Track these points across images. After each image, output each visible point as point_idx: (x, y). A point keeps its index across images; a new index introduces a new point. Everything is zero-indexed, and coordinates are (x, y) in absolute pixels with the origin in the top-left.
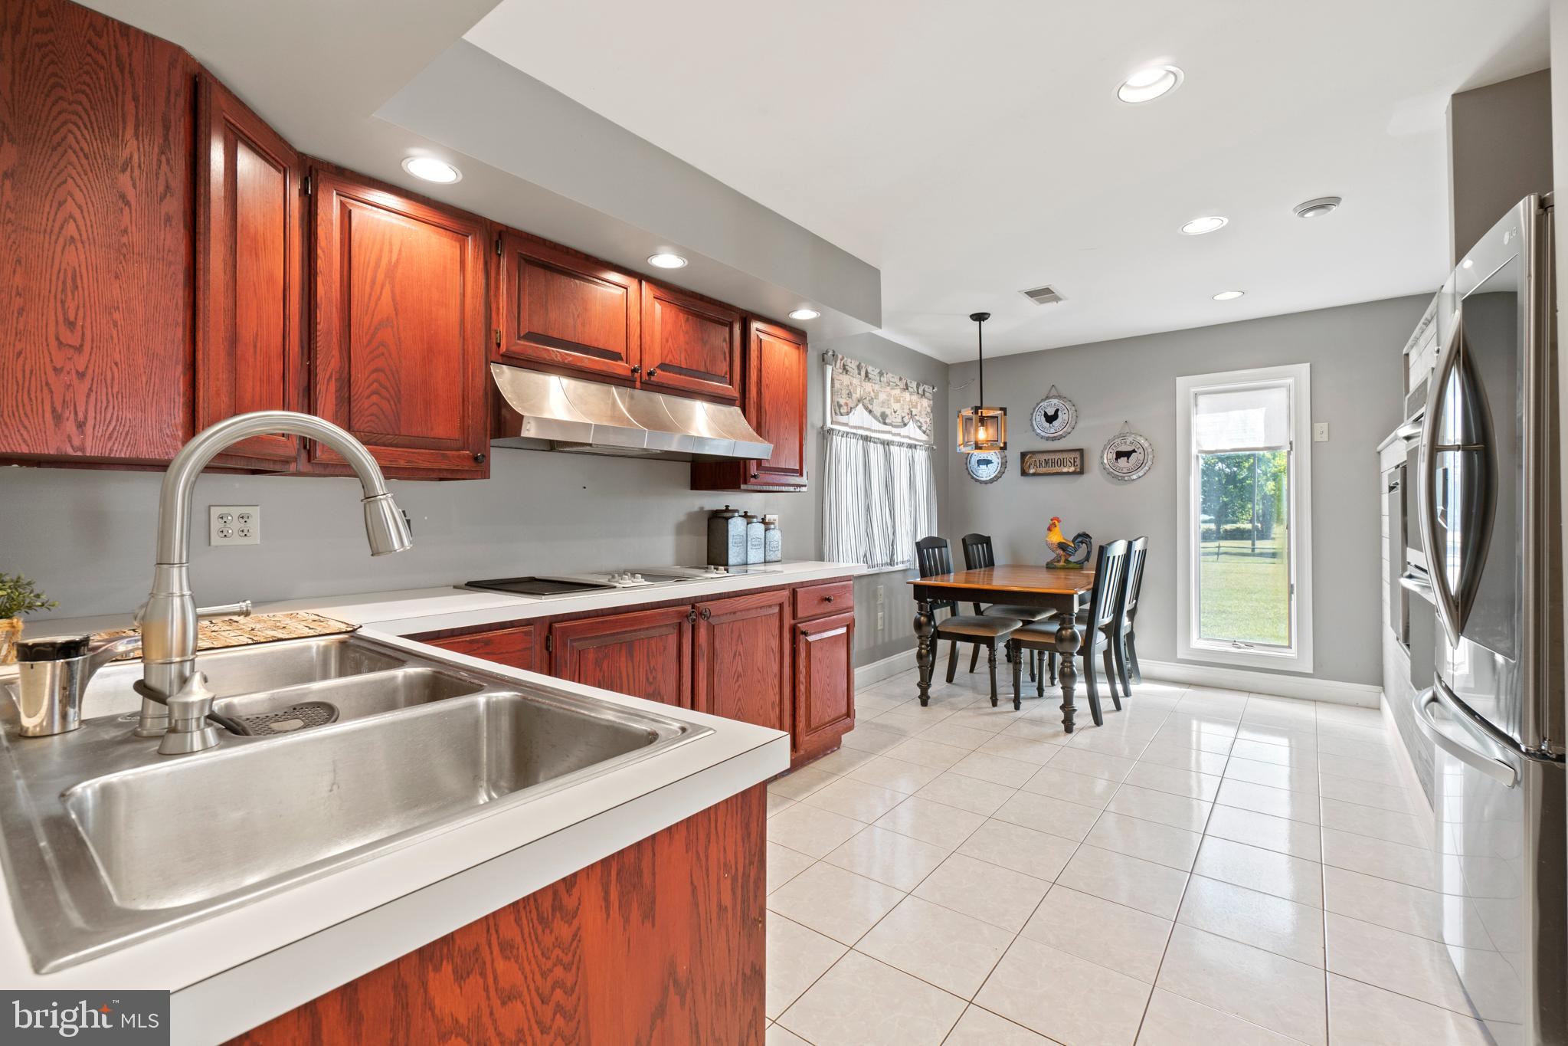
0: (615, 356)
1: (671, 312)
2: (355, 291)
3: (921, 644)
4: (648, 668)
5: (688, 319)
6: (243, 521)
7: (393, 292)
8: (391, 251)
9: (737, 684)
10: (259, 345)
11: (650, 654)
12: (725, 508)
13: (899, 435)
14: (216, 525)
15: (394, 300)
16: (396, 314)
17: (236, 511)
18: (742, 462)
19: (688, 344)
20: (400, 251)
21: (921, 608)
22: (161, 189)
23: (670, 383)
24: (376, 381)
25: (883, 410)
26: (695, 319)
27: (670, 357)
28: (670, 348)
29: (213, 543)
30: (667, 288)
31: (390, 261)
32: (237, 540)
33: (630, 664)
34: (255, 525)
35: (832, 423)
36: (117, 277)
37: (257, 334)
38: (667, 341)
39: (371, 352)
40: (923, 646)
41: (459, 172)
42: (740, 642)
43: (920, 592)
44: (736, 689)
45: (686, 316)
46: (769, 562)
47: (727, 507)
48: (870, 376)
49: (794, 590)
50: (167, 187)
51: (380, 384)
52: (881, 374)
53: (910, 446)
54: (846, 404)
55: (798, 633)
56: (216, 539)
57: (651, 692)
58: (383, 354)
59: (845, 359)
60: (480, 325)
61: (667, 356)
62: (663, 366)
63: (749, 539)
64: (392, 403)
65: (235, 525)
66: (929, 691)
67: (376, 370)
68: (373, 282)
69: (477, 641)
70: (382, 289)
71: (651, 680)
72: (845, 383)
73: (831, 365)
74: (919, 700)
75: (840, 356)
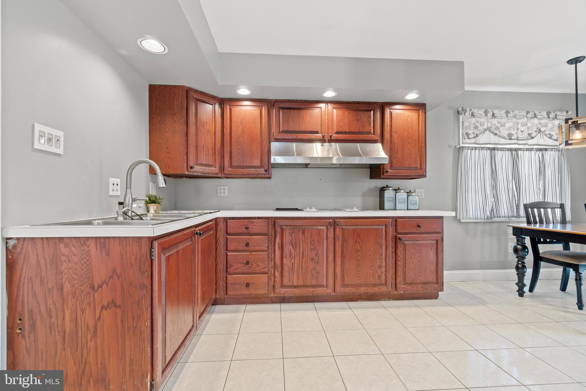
0: (317, 132)
1: (341, 112)
2: (233, 129)
3: (518, 261)
4: (311, 239)
5: (349, 113)
6: (224, 190)
7: (242, 127)
8: (241, 117)
9: (357, 254)
10: (205, 147)
11: (312, 235)
12: (386, 186)
13: (526, 144)
14: (219, 191)
15: (242, 129)
16: (243, 133)
17: (222, 188)
18: (382, 166)
19: (349, 122)
20: (244, 116)
21: (518, 241)
22: (181, 117)
23: (341, 138)
24: (238, 152)
25: (510, 132)
26: (353, 112)
27: (340, 128)
28: (340, 125)
29: (218, 195)
30: (338, 103)
31: (241, 119)
32: (224, 195)
33: (303, 237)
34: (226, 190)
35: (463, 143)
36: (174, 137)
37: (204, 144)
38: (339, 123)
39: (237, 144)
40: (519, 263)
41: (251, 92)
42: (358, 237)
43: (518, 232)
44: (356, 255)
45: (349, 112)
46: (410, 210)
47: (387, 185)
48: (495, 115)
49: (396, 219)
50: (182, 117)
51: (239, 152)
52: (507, 113)
53: (541, 150)
54: (474, 133)
55: (397, 238)
56: (219, 194)
57: (313, 248)
58: (240, 144)
59: (473, 110)
60: (266, 131)
61: (339, 129)
62: (337, 133)
63: (397, 199)
64: (242, 157)
65: (222, 191)
66: (524, 288)
67: (237, 149)
68: (237, 126)
69: (250, 221)
70: (239, 127)
71: (313, 244)
72: (472, 122)
73: (462, 115)
74: (517, 293)
75: (468, 109)
